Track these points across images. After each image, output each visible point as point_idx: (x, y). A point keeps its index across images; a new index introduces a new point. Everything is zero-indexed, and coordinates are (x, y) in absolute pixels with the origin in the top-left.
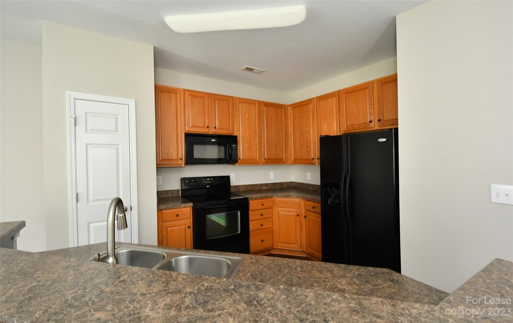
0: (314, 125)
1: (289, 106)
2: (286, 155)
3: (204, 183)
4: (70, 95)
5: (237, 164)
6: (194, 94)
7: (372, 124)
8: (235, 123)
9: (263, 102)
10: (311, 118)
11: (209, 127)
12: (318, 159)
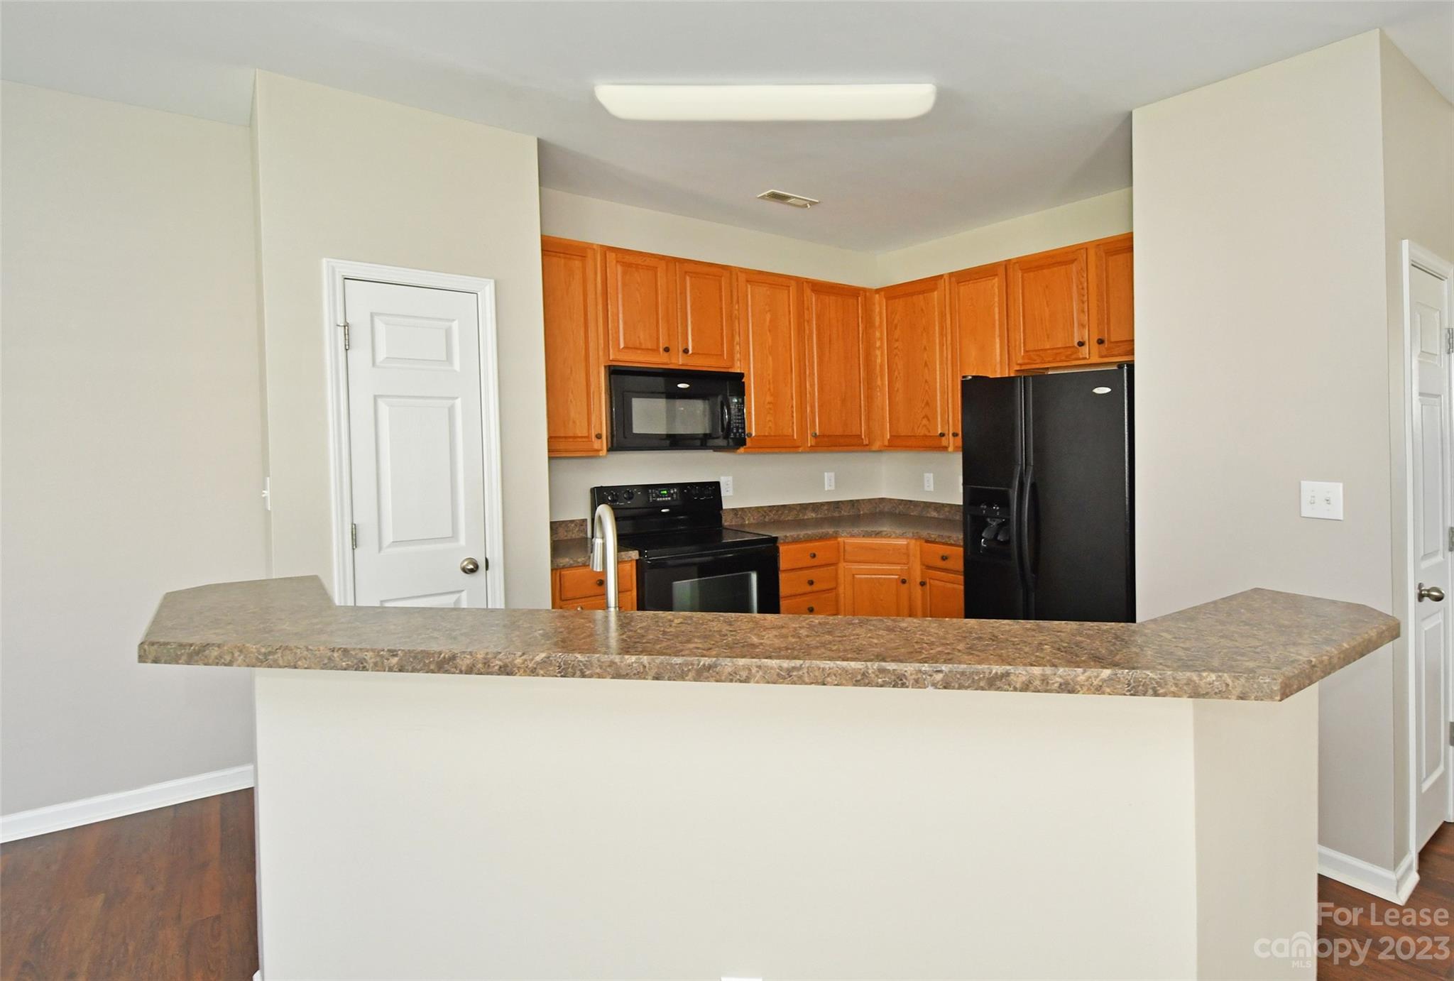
0: (943, 345)
1: (878, 291)
2: (868, 427)
3: (655, 501)
4: (330, 268)
5: (742, 450)
6: (628, 259)
7: (1085, 349)
8: (737, 339)
9: (808, 281)
10: (937, 328)
11: (670, 350)
12: (955, 435)
